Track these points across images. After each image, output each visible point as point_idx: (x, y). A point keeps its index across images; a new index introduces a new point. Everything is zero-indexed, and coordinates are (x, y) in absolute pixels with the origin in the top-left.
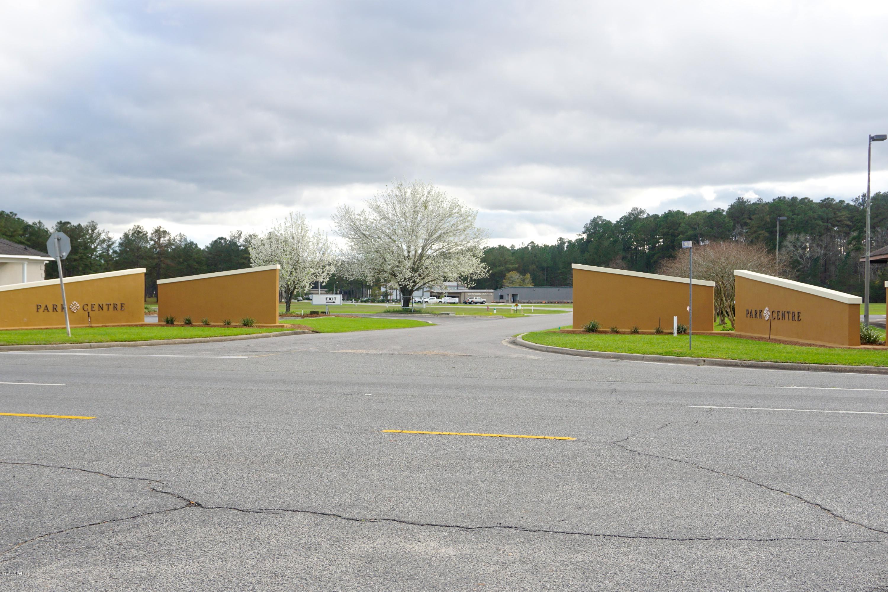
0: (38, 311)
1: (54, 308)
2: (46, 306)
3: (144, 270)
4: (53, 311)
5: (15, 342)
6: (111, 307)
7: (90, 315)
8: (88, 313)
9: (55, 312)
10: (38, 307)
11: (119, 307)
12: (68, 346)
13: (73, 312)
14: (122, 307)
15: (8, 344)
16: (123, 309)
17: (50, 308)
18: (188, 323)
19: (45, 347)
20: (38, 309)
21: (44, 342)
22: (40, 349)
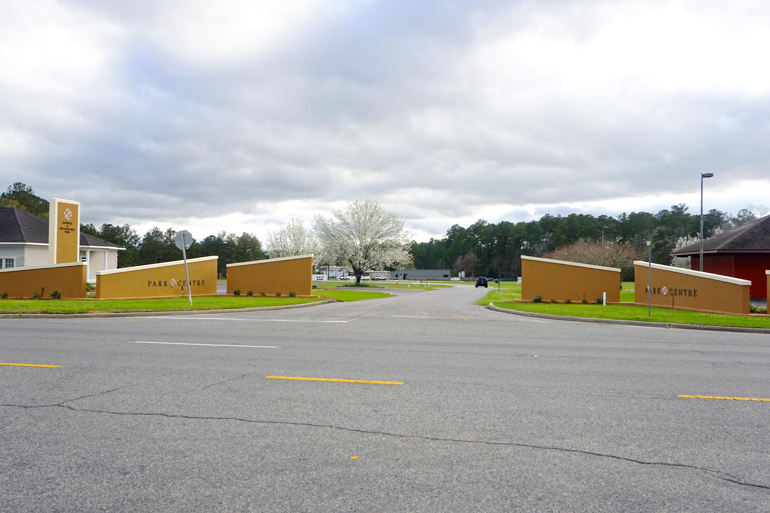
0: (149, 286)
1: (159, 284)
2: (155, 282)
3: (217, 257)
4: (159, 286)
5: (159, 309)
6: (196, 283)
7: (183, 289)
8: (182, 287)
9: (160, 287)
10: (150, 283)
11: (201, 283)
12: (196, 312)
13: (172, 286)
14: (203, 283)
15: (155, 310)
16: (203, 284)
17: (157, 284)
18: (250, 294)
19: (181, 313)
20: (149, 284)
21: (179, 309)
22: (178, 314)
